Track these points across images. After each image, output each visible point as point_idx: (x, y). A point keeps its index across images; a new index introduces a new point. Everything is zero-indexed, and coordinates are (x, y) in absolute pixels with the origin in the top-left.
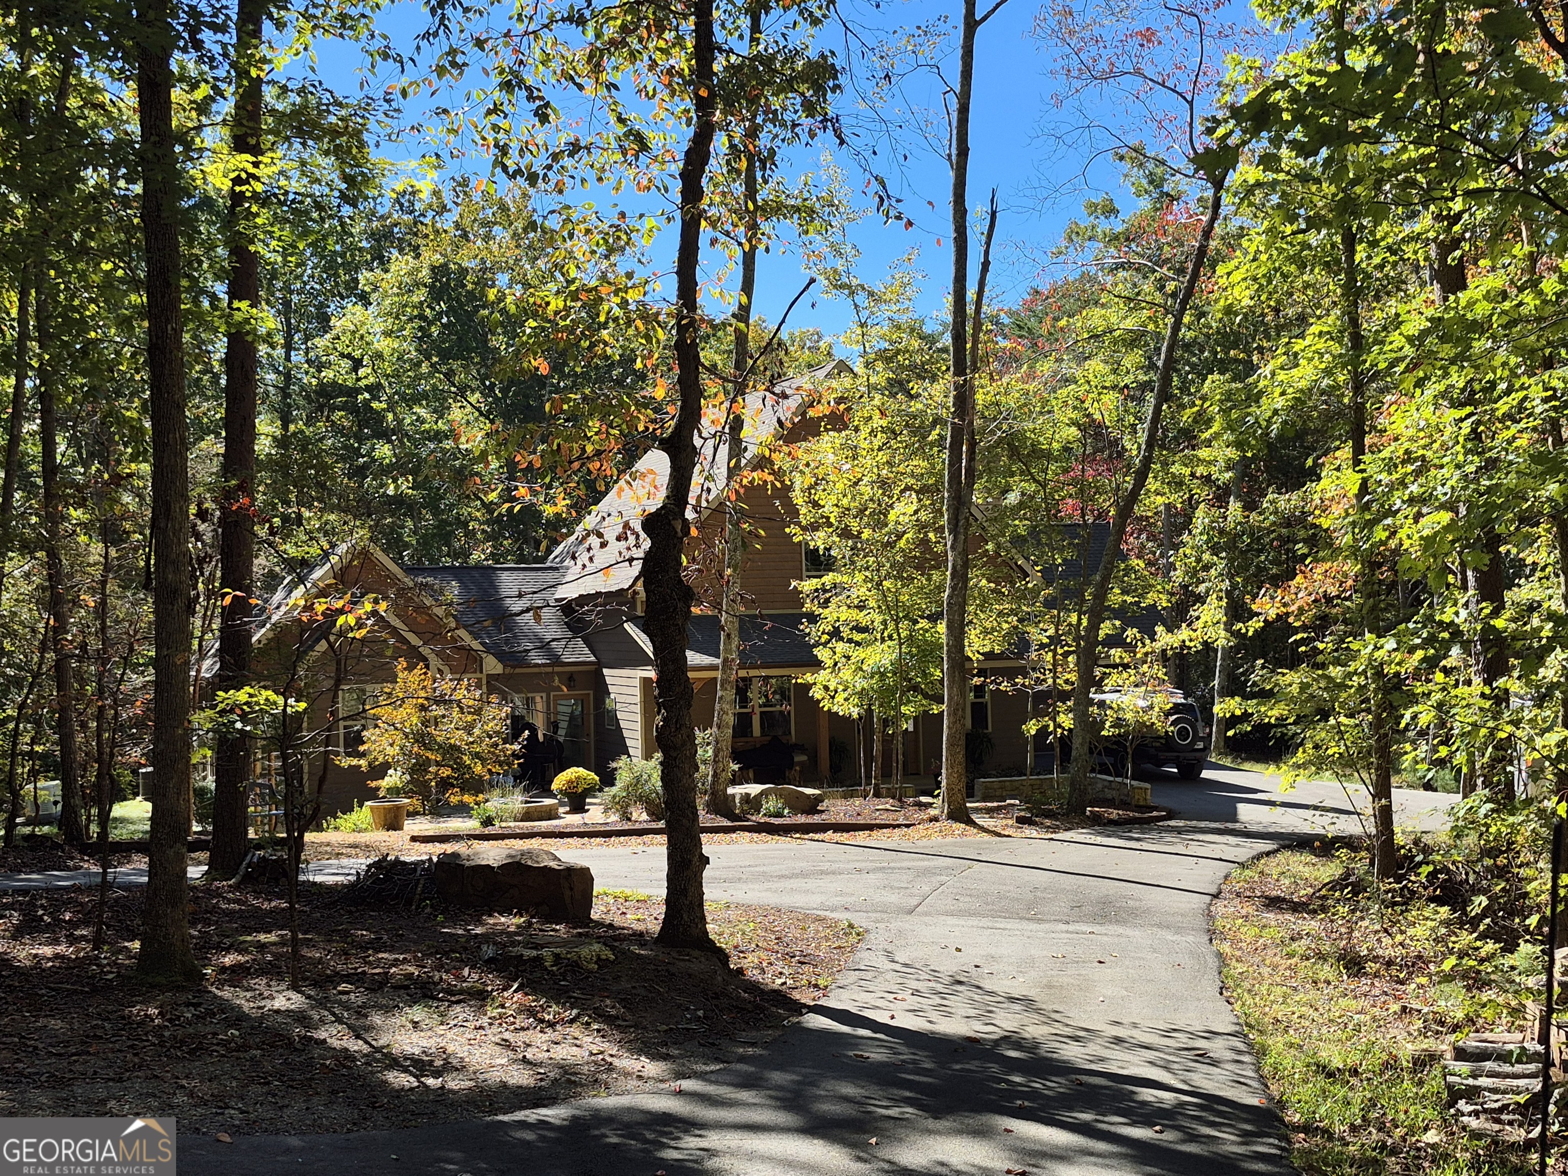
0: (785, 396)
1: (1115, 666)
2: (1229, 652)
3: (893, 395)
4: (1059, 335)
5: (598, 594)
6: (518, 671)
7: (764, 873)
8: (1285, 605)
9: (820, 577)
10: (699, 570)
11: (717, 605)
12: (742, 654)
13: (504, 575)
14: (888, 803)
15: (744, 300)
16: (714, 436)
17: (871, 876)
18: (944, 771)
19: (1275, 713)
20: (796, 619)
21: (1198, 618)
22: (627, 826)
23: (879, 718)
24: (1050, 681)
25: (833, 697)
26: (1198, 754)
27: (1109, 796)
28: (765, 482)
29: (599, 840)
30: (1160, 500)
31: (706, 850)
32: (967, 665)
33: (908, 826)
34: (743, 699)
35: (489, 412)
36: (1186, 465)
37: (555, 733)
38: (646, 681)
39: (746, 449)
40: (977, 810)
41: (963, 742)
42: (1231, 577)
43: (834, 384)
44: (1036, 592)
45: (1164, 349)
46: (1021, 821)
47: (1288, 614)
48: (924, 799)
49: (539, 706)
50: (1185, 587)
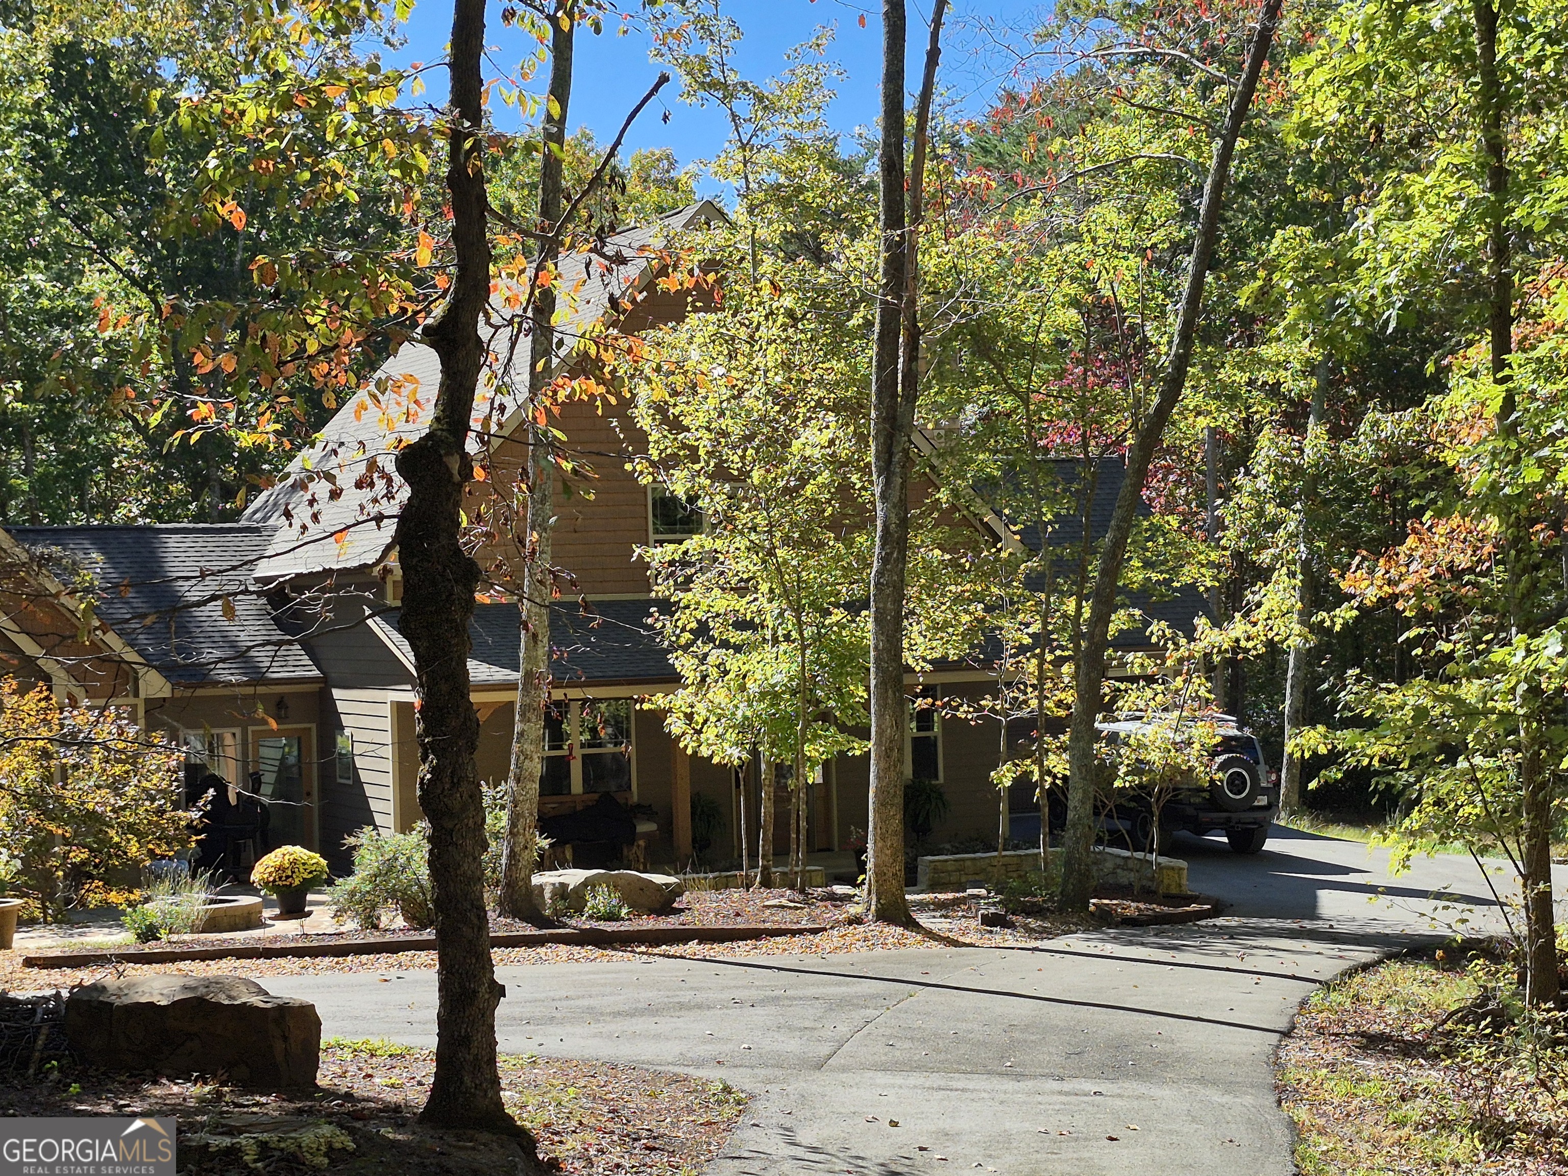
0: (620, 260)
1: (1133, 679)
2: (1309, 658)
3: (791, 257)
4: (1047, 165)
5: (328, 572)
6: (200, 692)
7: (590, 1010)
8: (1390, 582)
9: (680, 542)
10: (487, 535)
11: (515, 588)
12: (555, 666)
13: (173, 541)
14: (783, 896)
15: (556, 109)
16: (510, 322)
17: (758, 1010)
18: (870, 845)
19: (1378, 749)
20: (643, 607)
21: (1259, 605)
22: (373, 938)
23: (769, 763)
24: (1034, 703)
25: (699, 732)
26: (1259, 815)
27: (1125, 881)
28: (592, 397)
29: (327, 961)
30: (1202, 422)
31: (501, 974)
32: (907, 679)
33: (814, 932)
34: (557, 737)
35: (148, 278)
36: (1242, 369)
37: (256, 791)
38: (402, 709)
39: (561, 343)
40: (923, 906)
41: (899, 800)
42: (1309, 541)
43: (699, 238)
44: (1012, 565)
45: (1207, 188)
46: (990, 921)
47: (1395, 597)
48: (839, 889)
49: (230, 752)
50: (1239, 556)
